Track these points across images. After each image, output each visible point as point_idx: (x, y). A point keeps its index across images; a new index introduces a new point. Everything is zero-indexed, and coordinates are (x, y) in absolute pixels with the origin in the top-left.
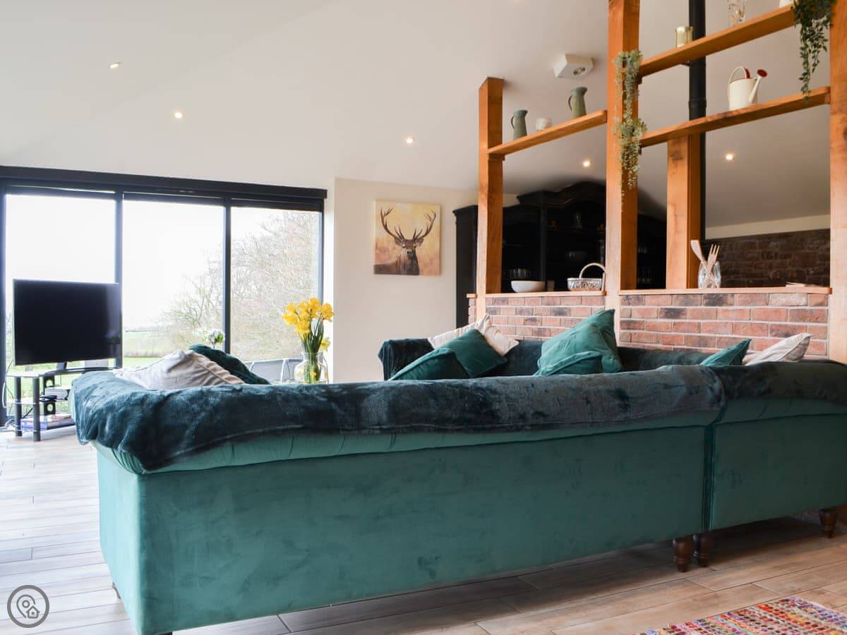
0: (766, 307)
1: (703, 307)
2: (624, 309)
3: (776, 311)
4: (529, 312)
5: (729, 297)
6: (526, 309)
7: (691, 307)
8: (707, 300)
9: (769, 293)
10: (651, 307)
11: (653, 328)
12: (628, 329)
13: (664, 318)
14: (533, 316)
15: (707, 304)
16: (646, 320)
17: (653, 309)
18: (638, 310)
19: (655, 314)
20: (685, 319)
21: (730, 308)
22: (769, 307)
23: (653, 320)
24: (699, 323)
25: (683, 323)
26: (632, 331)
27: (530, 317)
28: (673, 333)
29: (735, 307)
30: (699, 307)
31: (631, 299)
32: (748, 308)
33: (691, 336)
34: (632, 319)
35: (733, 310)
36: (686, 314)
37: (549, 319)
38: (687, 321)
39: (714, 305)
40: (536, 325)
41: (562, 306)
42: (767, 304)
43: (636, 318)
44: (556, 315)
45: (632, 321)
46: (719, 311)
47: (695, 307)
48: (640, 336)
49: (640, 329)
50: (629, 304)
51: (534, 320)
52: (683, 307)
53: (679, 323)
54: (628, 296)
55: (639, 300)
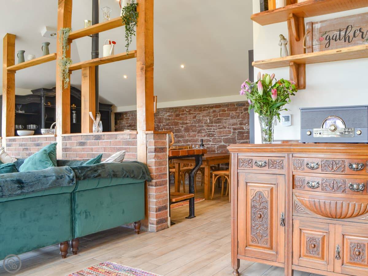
0: (116, 140)
1: (93, 141)
2: (64, 143)
3: (119, 142)
4: (25, 145)
5: (103, 136)
6: (24, 144)
7: (89, 141)
8: (95, 138)
9: (117, 134)
10: (74, 141)
11: (75, 150)
12: (66, 151)
13: (79, 146)
14: (27, 147)
15: (95, 140)
16: (72, 147)
17: (75, 142)
18: (69, 142)
19: (75, 145)
20: (87, 146)
21: (103, 141)
22: (117, 140)
23: (75, 147)
24: (92, 148)
25: (86, 148)
26: (67, 152)
27: (26, 147)
28: (83, 153)
29: (105, 140)
30: (92, 141)
31: (66, 138)
32: (110, 140)
33: (89, 153)
34: (67, 147)
35: (104, 142)
36: (87, 144)
37: (33, 148)
38: (88, 147)
39: (97, 140)
40: (28, 151)
41: (39, 142)
42: (116, 139)
43: (68, 146)
44: (36, 146)
45: (67, 148)
46: (99, 142)
47: (90, 141)
48: (70, 154)
49: (70, 151)
50: (65, 140)
51: (27, 149)
52: (86, 141)
53: (85, 148)
54: (65, 137)
55: (69, 138)
